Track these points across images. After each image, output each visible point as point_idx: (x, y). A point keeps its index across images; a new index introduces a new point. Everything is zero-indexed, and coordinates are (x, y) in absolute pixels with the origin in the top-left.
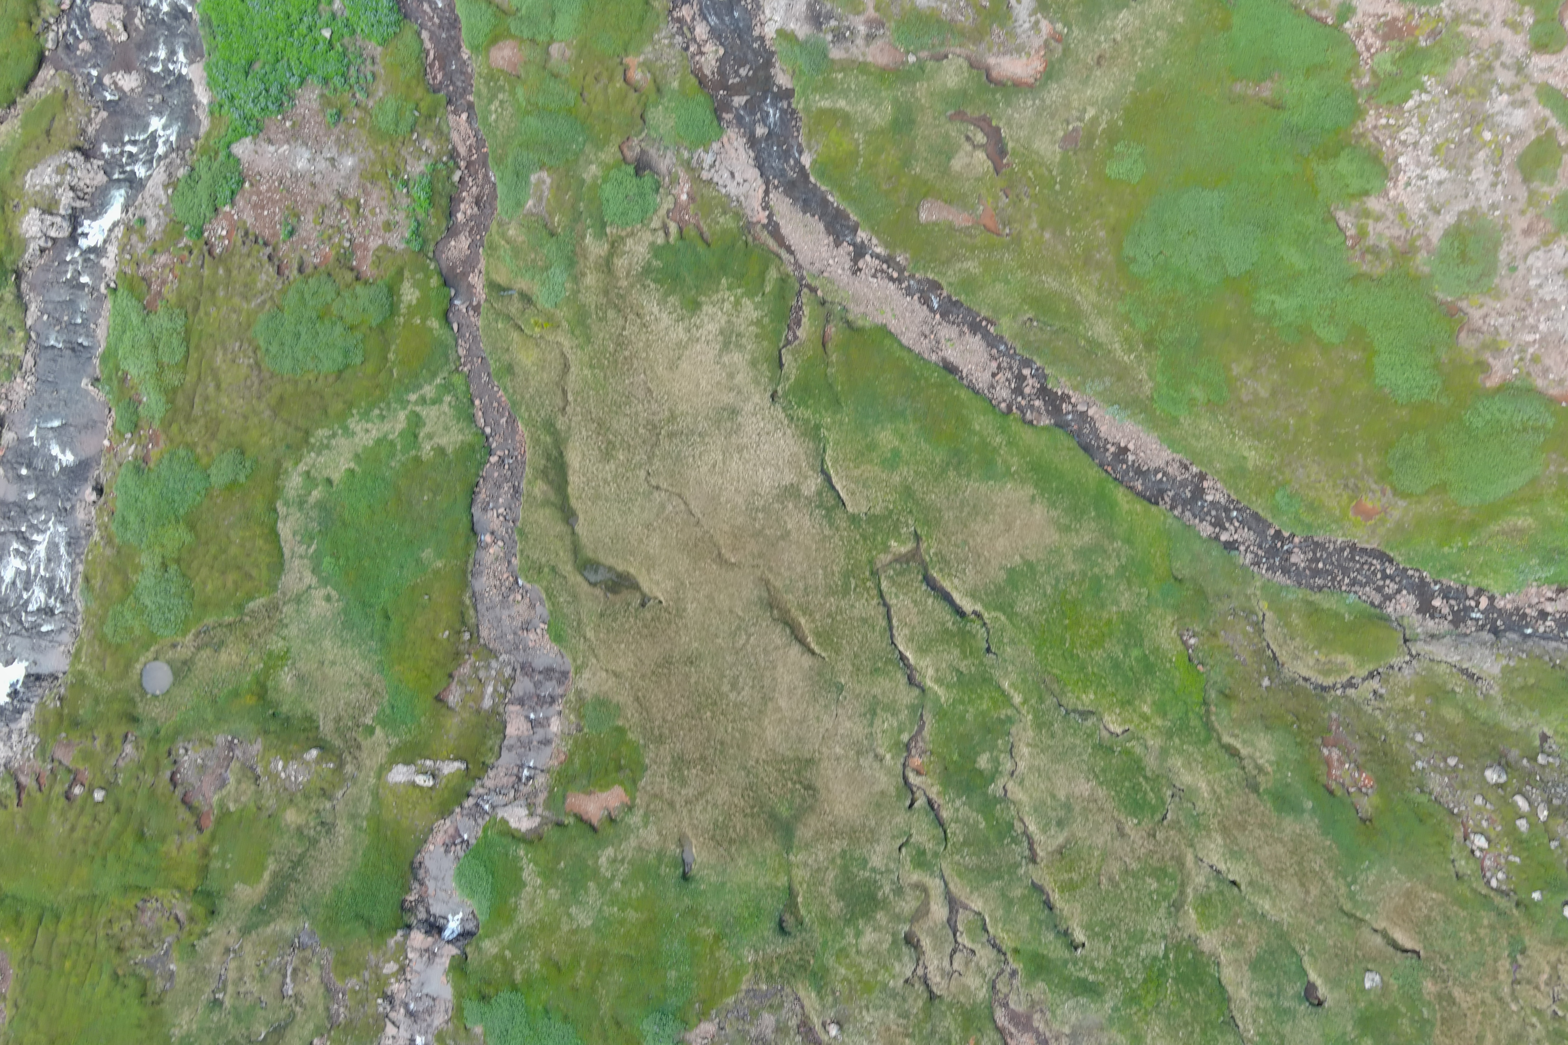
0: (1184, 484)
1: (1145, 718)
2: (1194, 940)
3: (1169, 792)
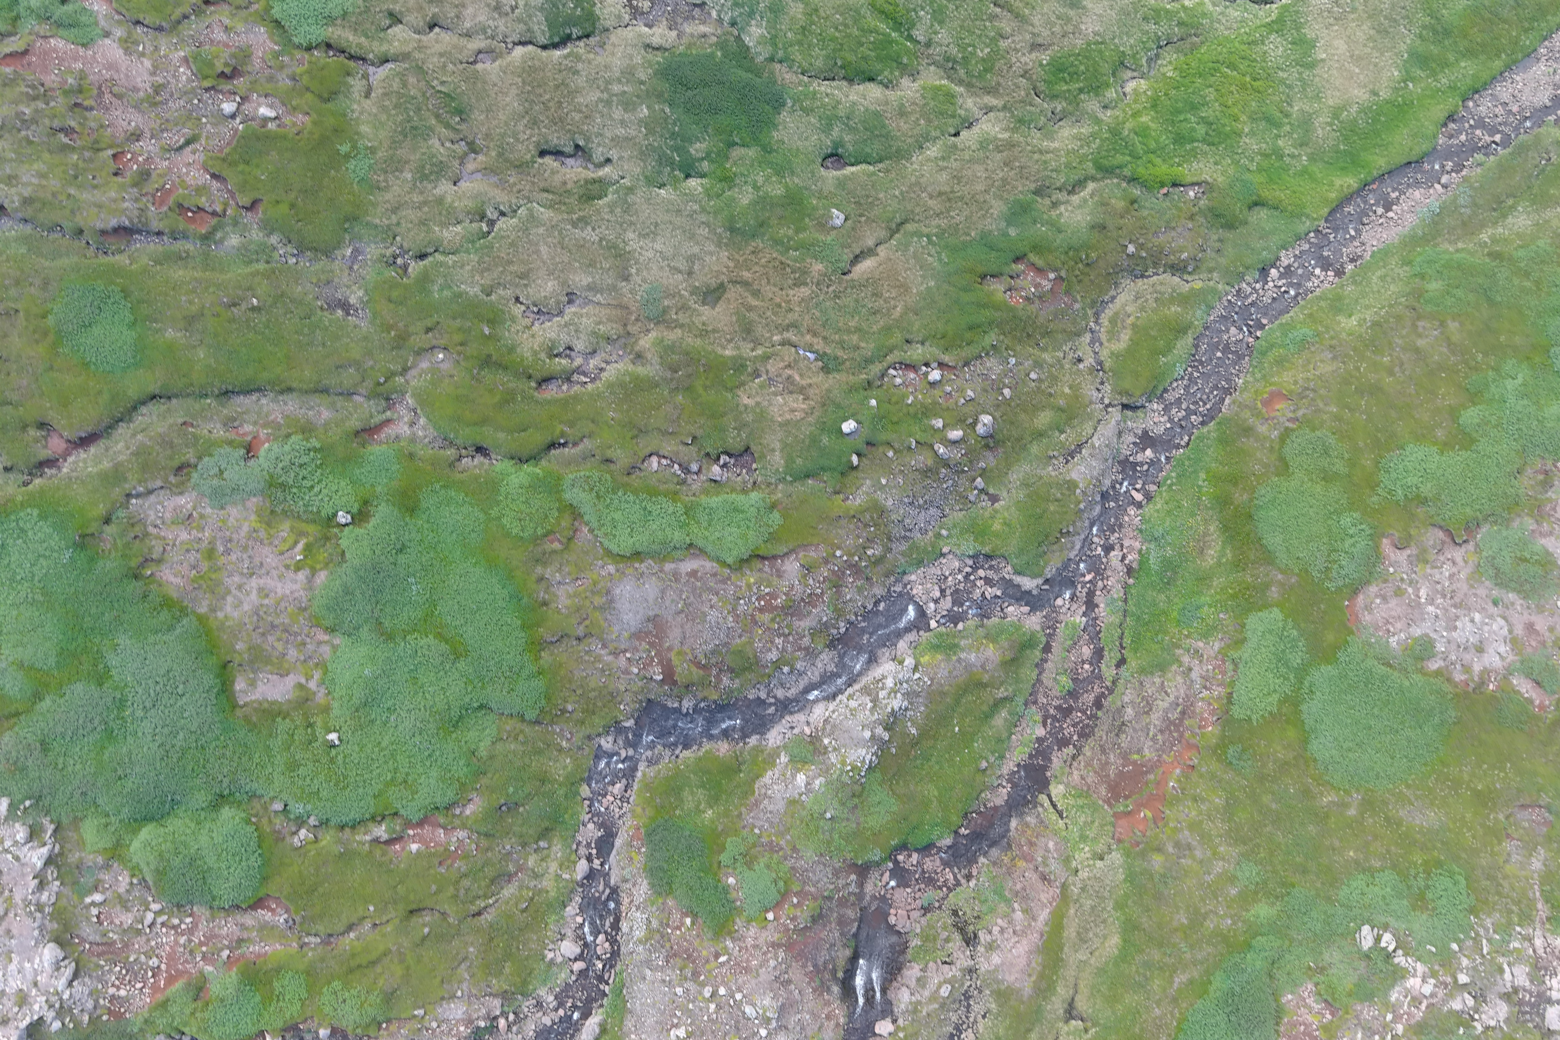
0: (1338, 252)
1: (1136, 114)
2: (914, 75)
3: (1059, 108)
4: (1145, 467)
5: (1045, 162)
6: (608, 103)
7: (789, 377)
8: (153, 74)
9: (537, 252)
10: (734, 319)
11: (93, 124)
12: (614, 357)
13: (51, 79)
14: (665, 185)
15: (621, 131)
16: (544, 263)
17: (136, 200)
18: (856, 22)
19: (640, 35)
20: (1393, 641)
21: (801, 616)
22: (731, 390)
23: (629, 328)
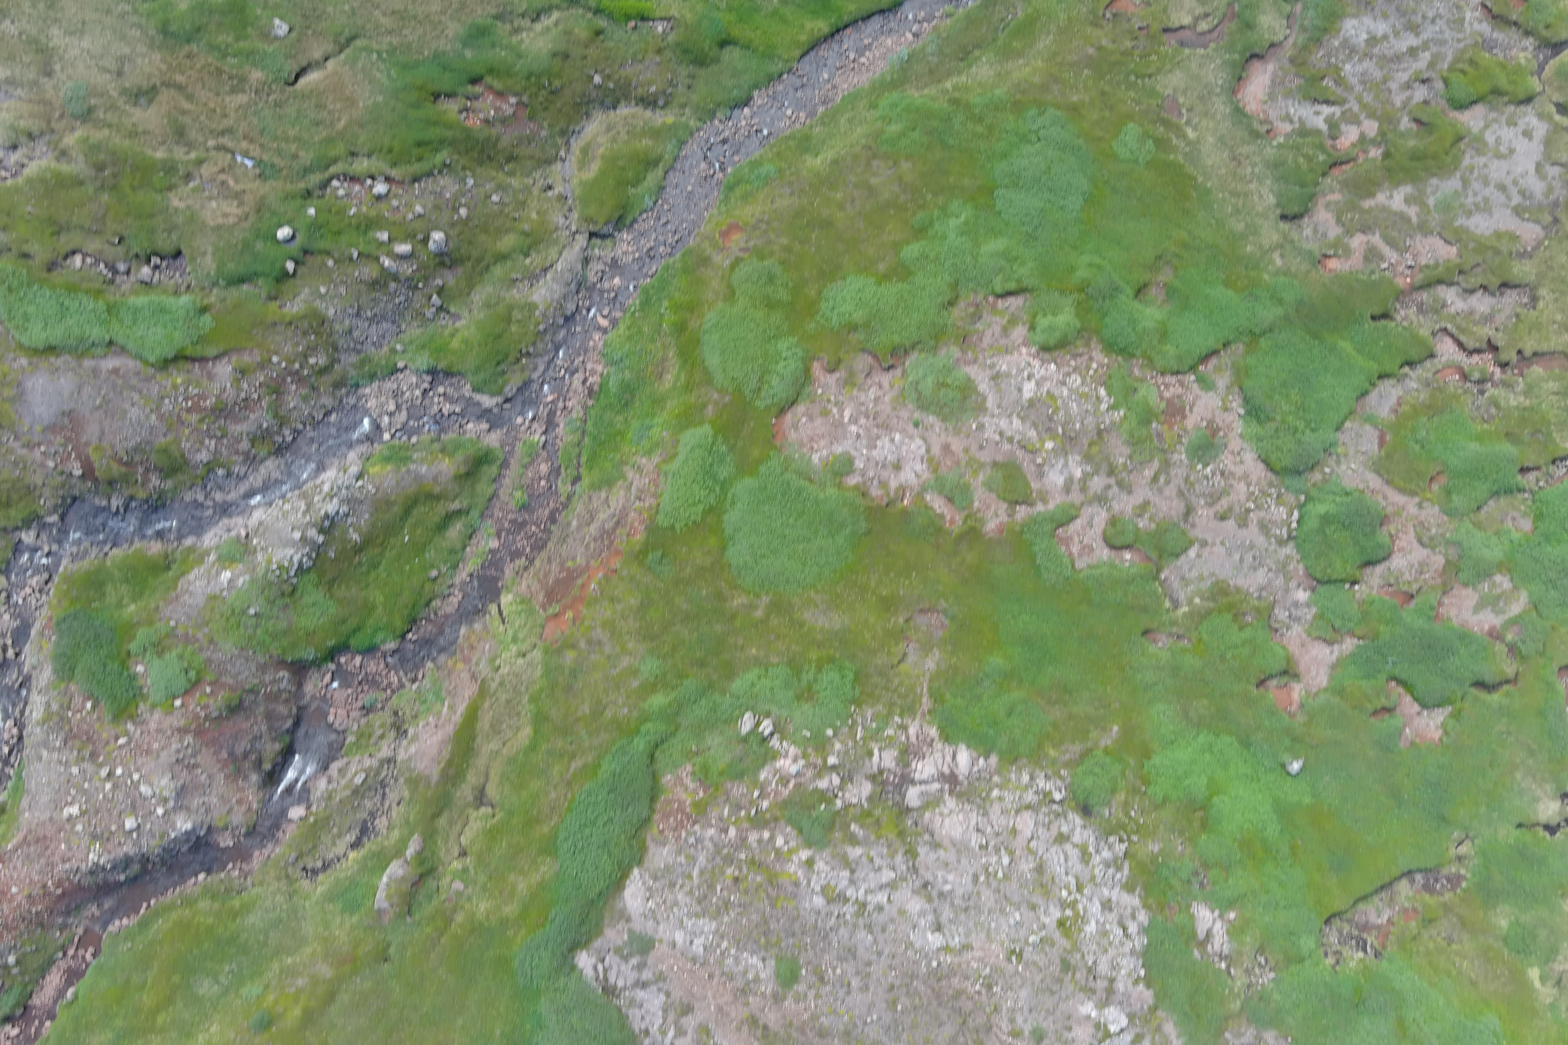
4: (612, 295)
7: (223, 183)
10: (166, 121)
12: (38, 153)
20: (815, 458)
21: (237, 420)
22: (161, 192)
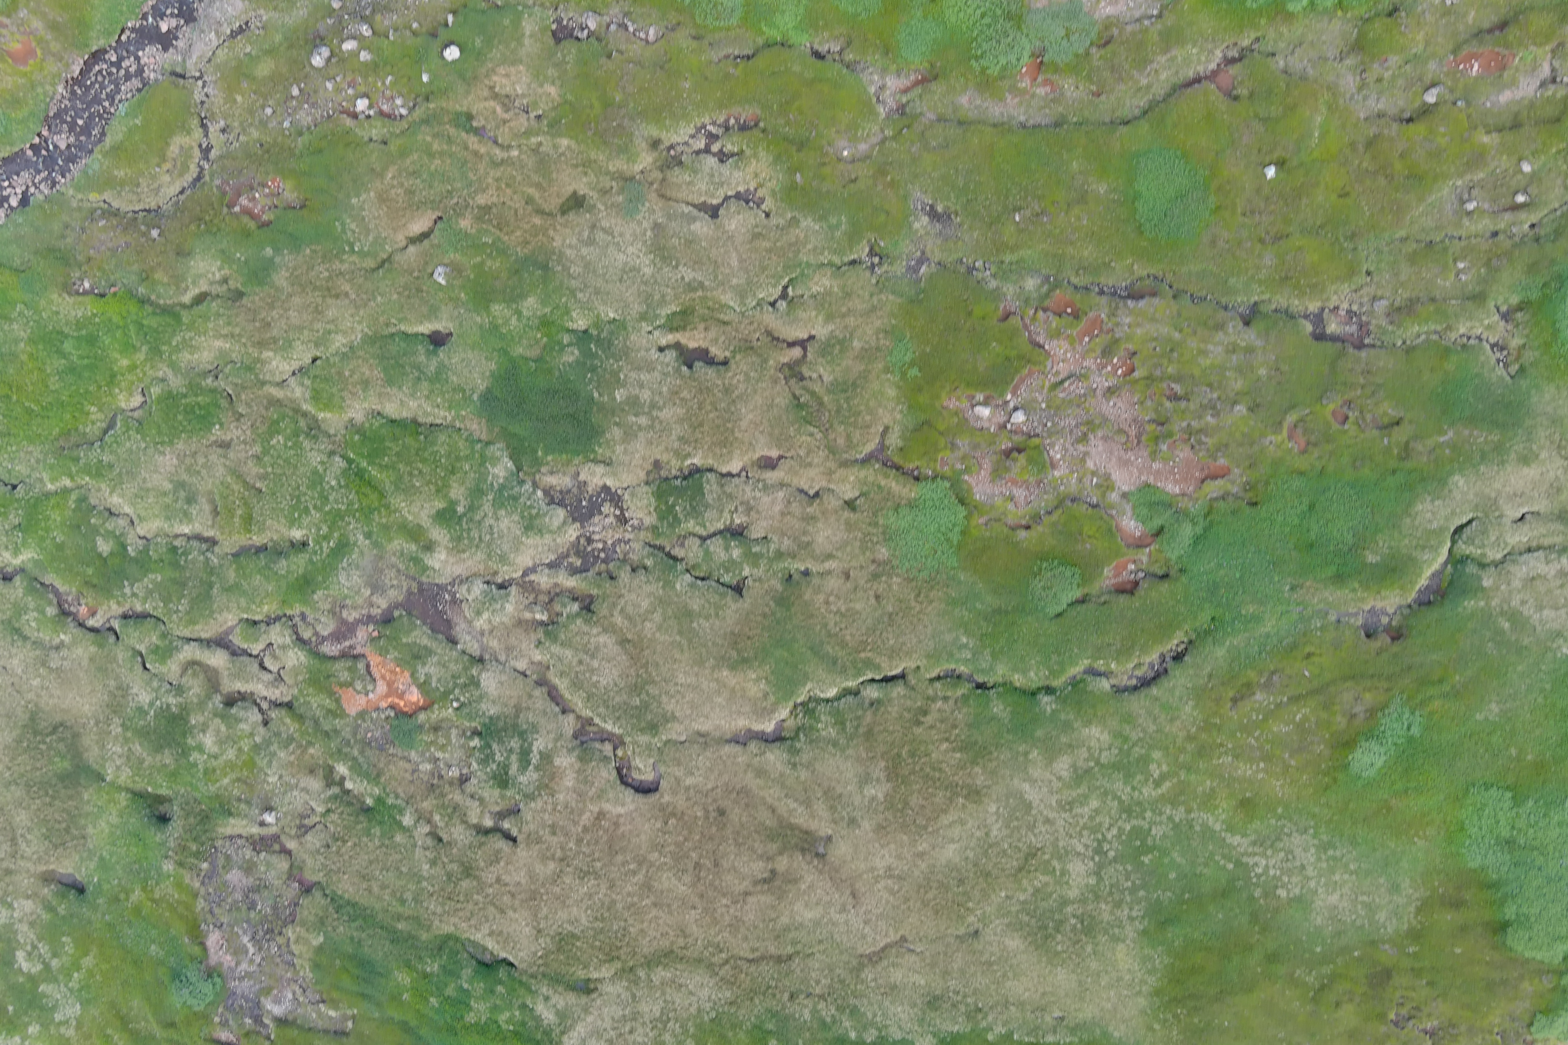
1: (132, 368)
2: (351, 425)
3: (209, 381)
4: (169, 12)
5: (229, 324)
6: (653, 406)
7: (507, 111)
8: (1086, 454)
9: (741, 261)
10: (554, 175)
11: (1149, 403)
12: (679, 149)
13: (1183, 453)
14: (609, 322)
15: (644, 377)
16: (736, 249)
17: (1118, 324)
18: (400, 478)
19: (615, 474)
22: (566, 102)
23: (660, 176)
